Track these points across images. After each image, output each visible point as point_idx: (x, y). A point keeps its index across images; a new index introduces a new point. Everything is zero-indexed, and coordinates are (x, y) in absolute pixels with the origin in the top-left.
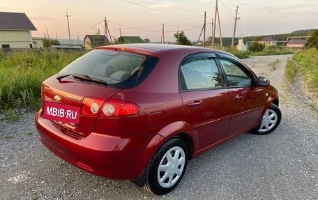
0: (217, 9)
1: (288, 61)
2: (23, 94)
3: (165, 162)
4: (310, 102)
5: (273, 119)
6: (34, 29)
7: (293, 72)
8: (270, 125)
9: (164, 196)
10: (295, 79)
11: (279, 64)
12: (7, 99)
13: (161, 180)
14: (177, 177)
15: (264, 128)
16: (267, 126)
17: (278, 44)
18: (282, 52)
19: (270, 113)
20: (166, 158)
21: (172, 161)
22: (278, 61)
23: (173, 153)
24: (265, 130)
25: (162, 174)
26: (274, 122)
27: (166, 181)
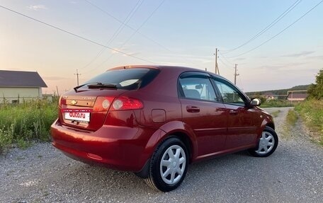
0: (216, 66)
1: (289, 111)
2: (36, 125)
3: (167, 157)
4: (311, 138)
5: (271, 141)
6: (45, 86)
7: (294, 118)
8: (268, 147)
9: (167, 193)
10: (296, 123)
11: (280, 113)
12: (19, 131)
13: (163, 175)
14: (179, 177)
15: (263, 150)
16: (266, 148)
17: (280, 98)
18: (284, 105)
19: (267, 136)
20: (167, 154)
21: (173, 158)
22: (279, 111)
23: (174, 151)
24: (264, 152)
25: (165, 169)
26: (272, 144)
27: (169, 177)
